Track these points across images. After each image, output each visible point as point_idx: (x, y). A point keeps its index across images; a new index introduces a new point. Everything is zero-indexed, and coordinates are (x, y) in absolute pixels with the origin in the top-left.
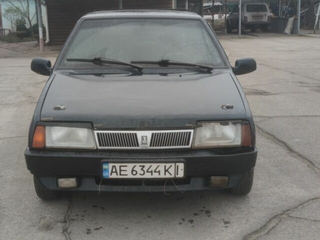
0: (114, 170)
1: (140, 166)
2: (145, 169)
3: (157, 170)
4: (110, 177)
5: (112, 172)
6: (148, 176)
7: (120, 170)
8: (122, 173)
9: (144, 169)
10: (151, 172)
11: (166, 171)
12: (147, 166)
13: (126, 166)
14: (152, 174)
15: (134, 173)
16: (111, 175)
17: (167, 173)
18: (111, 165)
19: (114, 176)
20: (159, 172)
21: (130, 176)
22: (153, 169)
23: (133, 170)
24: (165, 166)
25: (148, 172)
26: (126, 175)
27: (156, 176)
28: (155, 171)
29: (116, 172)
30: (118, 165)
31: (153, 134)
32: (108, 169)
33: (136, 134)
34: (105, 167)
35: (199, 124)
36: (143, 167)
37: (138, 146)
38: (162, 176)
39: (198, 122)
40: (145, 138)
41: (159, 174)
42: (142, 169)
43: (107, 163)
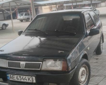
0: (11, 77)
1: (19, 76)
3: (25, 79)
4: (10, 79)
7: (13, 77)
9: (21, 78)
10: (23, 79)
11: (29, 79)
12: (22, 76)
13: (14, 76)
18: (9, 75)
21: (16, 80)
23: (17, 78)
30: (12, 75)
31: (26, 63)
33: (20, 63)
34: (7, 75)
35: (44, 60)
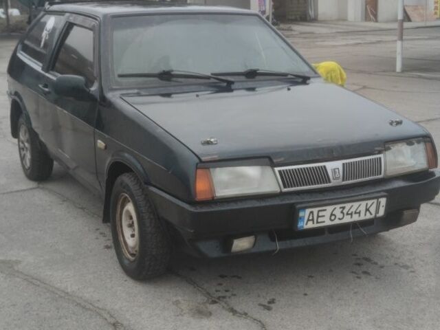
0: (311, 218)
1: (341, 208)
2: (345, 211)
3: (358, 211)
4: (306, 227)
5: (308, 220)
6: (347, 219)
7: (318, 217)
8: (320, 220)
10: (351, 214)
11: (367, 210)
12: (348, 206)
13: (325, 210)
14: (351, 217)
15: (333, 218)
16: (306, 224)
17: (368, 212)
18: (308, 211)
19: (310, 225)
20: (359, 213)
21: (328, 223)
22: (353, 210)
23: (332, 215)
24: (367, 204)
25: (347, 214)
26: (324, 222)
27: (356, 218)
28: (356, 213)
29: (313, 220)
30: (315, 210)
31: (343, 164)
32: (304, 217)
33: (325, 167)
34: (301, 214)
35: (387, 146)
36: (344, 208)
37: (330, 182)
38: (362, 217)
39: (385, 144)
40: (337, 171)
41: (360, 216)
42: (342, 212)
43: (304, 208)
